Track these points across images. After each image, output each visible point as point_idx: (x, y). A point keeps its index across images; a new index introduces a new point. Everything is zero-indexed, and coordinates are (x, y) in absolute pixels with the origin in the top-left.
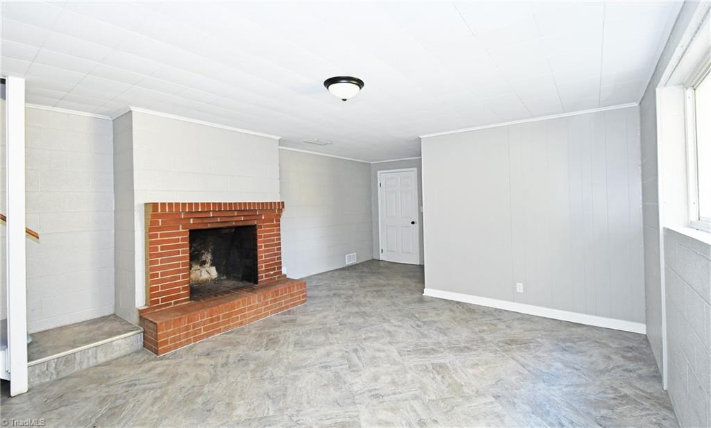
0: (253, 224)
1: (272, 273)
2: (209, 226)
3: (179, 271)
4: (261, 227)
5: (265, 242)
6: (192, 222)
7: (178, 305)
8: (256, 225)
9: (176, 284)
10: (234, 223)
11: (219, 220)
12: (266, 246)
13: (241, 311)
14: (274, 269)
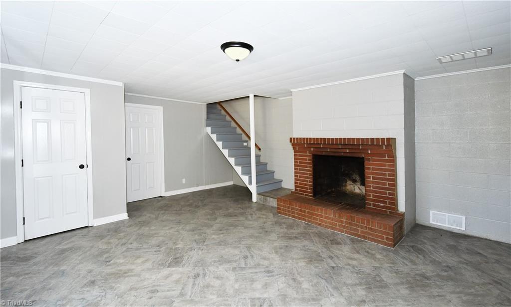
0: (361, 157)
1: (382, 205)
2: (324, 154)
3: (307, 178)
4: (369, 160)
5: (373, 174)
6: (312, 150)
7: (307, 197)
8: (363, 158)
9: (306, 184)
10: (342, 154)
11: (329, 150)
12: (374, 178)
13: (320, 216)
14: (385, 203)
